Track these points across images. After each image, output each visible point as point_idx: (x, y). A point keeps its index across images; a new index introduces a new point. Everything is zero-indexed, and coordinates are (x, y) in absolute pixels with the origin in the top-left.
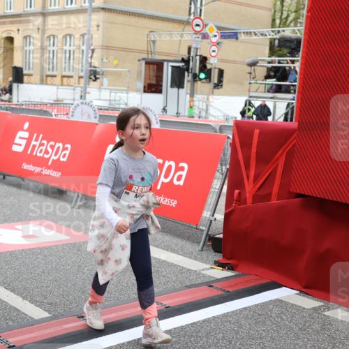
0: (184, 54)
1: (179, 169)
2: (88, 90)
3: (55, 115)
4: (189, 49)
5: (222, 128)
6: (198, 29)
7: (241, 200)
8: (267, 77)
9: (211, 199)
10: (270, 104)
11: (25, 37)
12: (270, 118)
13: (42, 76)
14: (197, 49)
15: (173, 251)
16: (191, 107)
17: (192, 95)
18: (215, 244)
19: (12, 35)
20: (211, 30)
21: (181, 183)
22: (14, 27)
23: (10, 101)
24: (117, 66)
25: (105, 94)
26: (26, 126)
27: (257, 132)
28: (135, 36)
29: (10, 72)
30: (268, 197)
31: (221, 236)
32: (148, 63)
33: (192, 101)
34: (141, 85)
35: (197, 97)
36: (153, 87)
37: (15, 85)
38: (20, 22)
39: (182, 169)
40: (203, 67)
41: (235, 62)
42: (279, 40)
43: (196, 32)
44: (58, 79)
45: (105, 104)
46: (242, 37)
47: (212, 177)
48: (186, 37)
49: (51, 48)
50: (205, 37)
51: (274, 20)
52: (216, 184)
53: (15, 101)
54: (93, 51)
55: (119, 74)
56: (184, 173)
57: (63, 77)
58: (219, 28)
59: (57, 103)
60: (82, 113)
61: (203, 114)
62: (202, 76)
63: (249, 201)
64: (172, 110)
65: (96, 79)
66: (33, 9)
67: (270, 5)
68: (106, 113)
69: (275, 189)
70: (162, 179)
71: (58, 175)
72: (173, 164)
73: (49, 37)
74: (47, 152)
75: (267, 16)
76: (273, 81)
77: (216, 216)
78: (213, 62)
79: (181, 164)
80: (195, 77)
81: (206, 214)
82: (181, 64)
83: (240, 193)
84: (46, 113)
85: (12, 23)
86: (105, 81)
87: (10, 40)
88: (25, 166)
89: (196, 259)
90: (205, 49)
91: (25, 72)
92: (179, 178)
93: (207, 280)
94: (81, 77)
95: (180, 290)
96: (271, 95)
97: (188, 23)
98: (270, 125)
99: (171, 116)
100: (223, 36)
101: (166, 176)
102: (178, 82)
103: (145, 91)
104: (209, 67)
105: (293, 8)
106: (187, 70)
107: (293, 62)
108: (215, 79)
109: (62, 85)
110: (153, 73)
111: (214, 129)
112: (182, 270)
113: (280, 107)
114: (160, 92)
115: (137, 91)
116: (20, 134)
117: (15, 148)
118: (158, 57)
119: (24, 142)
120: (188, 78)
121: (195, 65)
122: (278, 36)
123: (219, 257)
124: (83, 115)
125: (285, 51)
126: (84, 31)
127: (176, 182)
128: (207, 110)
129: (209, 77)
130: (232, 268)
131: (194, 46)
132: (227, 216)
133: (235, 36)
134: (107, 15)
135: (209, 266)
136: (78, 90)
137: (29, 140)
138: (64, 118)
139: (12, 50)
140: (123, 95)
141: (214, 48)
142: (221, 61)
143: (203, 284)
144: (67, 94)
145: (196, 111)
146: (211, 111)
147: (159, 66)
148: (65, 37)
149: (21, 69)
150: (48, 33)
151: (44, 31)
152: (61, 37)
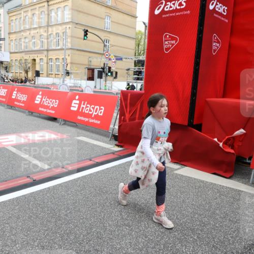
0: (102, 66)
1: (100, 109)
2: (65, 79)
3: (52, 89)
4: (104, 64)
5: (117, 94)
6: (107, 56)
7: (124, 120)
8: (134, 75)
9: (113, 121)
10: (135, 85)
11: (40, 59)
12: (135, 90)
13: (47, 74)
14: (107, 64)
15: (99, 141)
16: (105, 86)
17: (106, 81)
18: (115, 138)
19: (35, 58)
20: (112, 57)
21: (102, 114)
22: (36, 55)
23: (34, 84)
24: (77, 70)
25: (72, 81)
27: (129, 94)
28: (84, 59)
29: (34, 72)
30: (134, 119)
31: (117, 135)
32: (89, 69)
33: (106, 84)
34: (86, 78)
35: (107, 82)
36: (91, 78)
37: (36, 77)
38: (38, 53)
39: (102, 109)
40: (110, 71)
41: (122, 69)
42: (138, 61)
43: (106, 58)
44: (53, 76)
45: (72, 85)
46: (124, 60)
47: (113, 112)
48: (103, 60)
49: (51, 63)
50: (110, 59)
51: (135, 54)
52: (115, 115)
53: (36, 83)
54: (67, 64)
55: (77, 73)
56: (103, 111)
57: (56, 74)
58: (115, 56)
59: (54, 84)
60: (63, 88)
61: (110, 88)
62: (109, 74)
63: (128, 120)
64: (98, 87)
65: (69, 75)
66: (43, 49)
67: (134, 48)
68: (73, 88)
69: (137, 116)
70: (94, 113)
71: (53, 112)
72: (98, 107)
73: (50, 59)
74: (49, 103)
75: (133, 52)
76: (136, 76)
77: (115, 127)
78: (113, 69)
79: (101, 107)
80: (107, 74)
81: (111, 126)
82: (101, 70)
83: (124, 118)
84: (49, 88)
85: (35, 54)
86: (72, 76)
87: (34, 60)
88: (40, 109)
89: (108, 143)
90: (110, 64)
91: (40, 72)
92: (101, 113)
93: (112, 151)
94: (62, 75)
95: (102, 155)
96: (135, 81)
97: (103, 54)
98: (135, 92)
99: (98, 89)
100: (117, 59)
101: (96, 112)
102: (100, 76)
103: (87, 80)
104: (112, 71)
105: (142, 49)
106: (104, 72)
107: (143, 69)
108: (114, 75)
109: (55, 77)
110: (90, 73)
111: (114, 94)
112: (103, 148)
113: (138, 85)
114: (93, 80)
115: (85, 80)
116: (38, 96)
117: (36, 102)
118: (92, 67)
119: (40, 100)
120: (104, 75)
121: (107, 70)
122: (137, 59)
123: (117, 143)
124: (63, 89)
125: (140, 65)
126: (63, 57)
127: (100, 114)
128: (111, 87)
129: (112, 75)
130: (122, 147)
131: (106, 63)
132: (119, 127)
133: (121, 59)
134: (73, 51)
135: (112, 146)
136: (62, 79)
137: (42, 99)
138: (56, 90)
139: (35, 64)
140: (79, 81)
141: (113, 64)
142: (116, 68)
143: (110, 153)
144: (57, 81)
145: (107, 88)
146: (113, 87)
147: (93, 70)
148: (56, 59)
149: (39, 71)
150: (49, 58)
151: (48, 57)
152: (54, 59)
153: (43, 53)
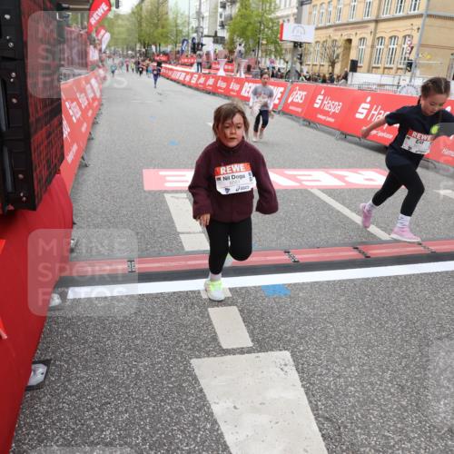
11: (361, 39)
13: (369, 66)
19: (351, 38)
22: (353, 32)
24: (430, 59)
26: (369, 99)
29: (349, 63)
38: (359, 28)
44: (381, 70)
49: (379, 47)
54: (412, 48)
57: (385, 68)
66: (369, 18)
73: (378, 38)
85: (352, 28)
87: (349, 41)
91: (359, 65)
94: (398, 69)
109: (384, 73)
116: (363, 105)
117: (358, 116)
119: (365, 111)
126: (407, 33)
137: (369, 110)
139: (350, 48)
144: (387, 80)
148: (391, 38)
149: (357, 62)
150: (378, 36)
151: (375, 35)
152: (387, 38)
153: (366, 27)
